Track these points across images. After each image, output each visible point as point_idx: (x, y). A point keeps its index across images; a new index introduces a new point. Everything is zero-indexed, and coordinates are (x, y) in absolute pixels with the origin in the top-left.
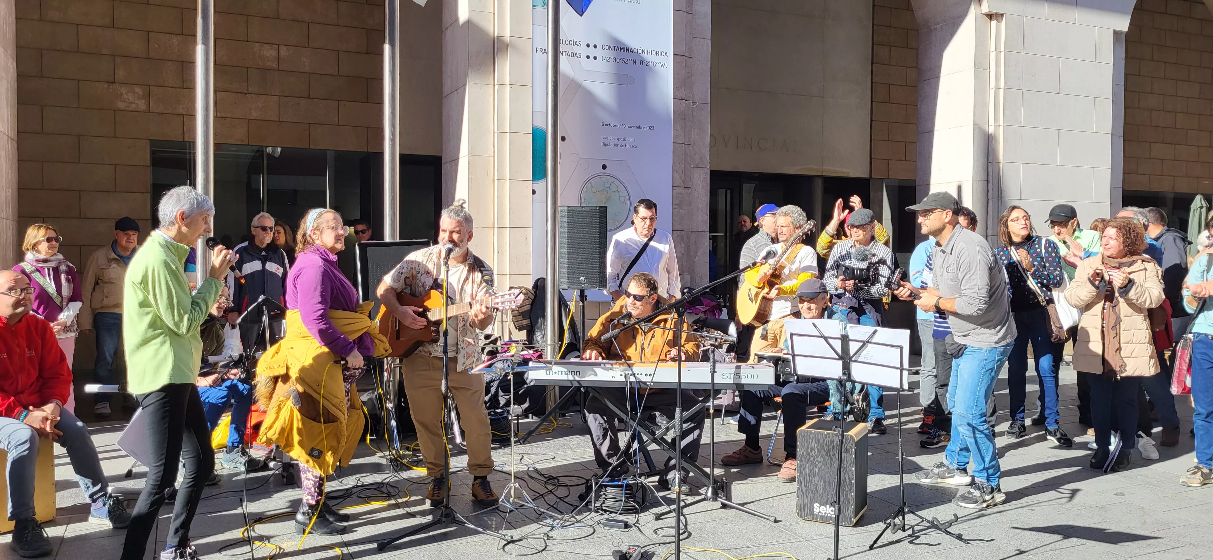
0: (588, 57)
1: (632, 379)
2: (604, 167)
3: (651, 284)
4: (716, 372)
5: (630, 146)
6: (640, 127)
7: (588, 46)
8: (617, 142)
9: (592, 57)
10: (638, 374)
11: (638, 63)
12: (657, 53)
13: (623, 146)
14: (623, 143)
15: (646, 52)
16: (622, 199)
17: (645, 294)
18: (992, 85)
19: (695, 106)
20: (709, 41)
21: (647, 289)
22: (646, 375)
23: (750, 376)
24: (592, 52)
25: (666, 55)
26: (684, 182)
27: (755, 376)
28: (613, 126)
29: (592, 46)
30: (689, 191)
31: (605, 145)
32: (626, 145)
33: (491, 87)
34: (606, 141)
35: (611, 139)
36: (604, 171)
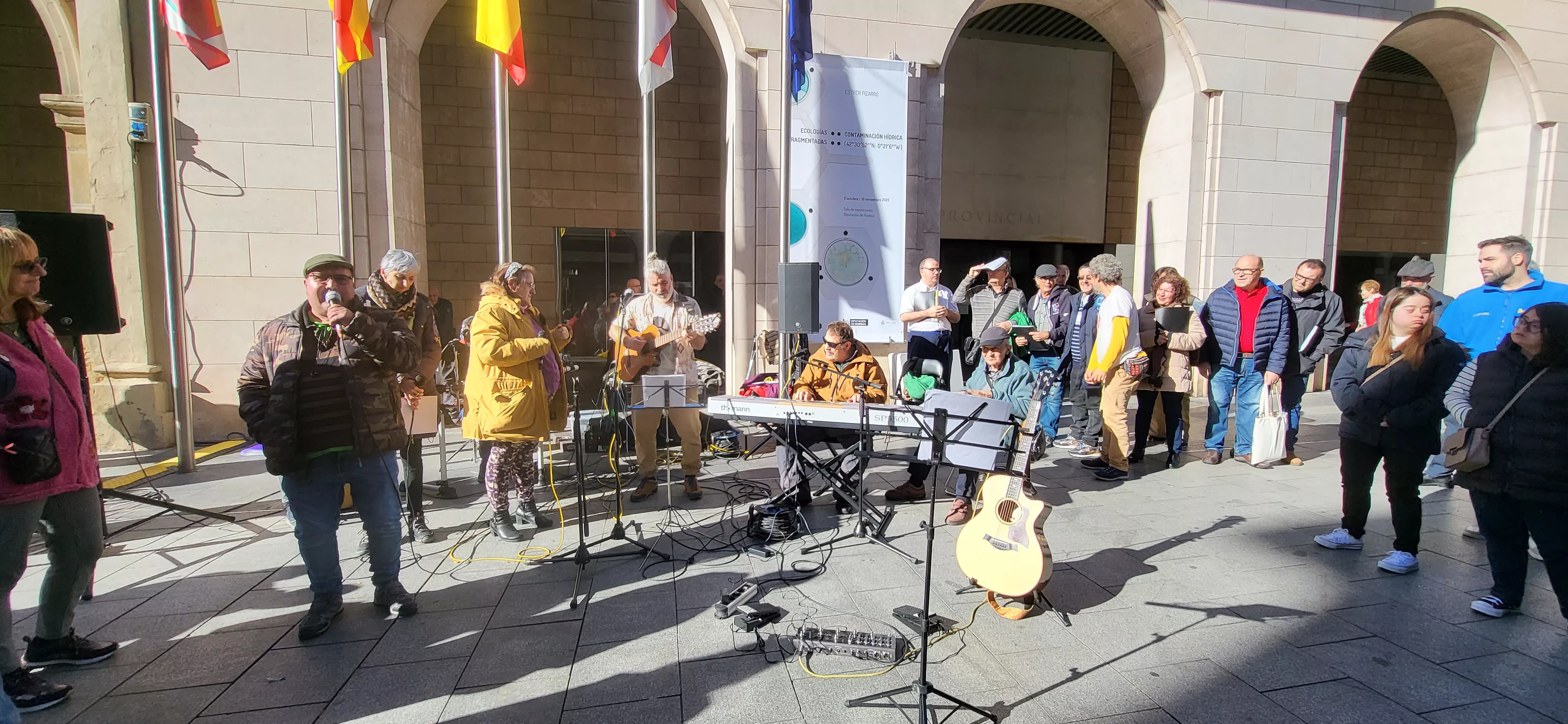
0: (833, 143)
2: (846, 233)
5: (868, 216)
7: (833, 134)
8: (857, 212)
9: (836, 143)
10: (798, 413)
11: (876, 146)
12: (893, 137)
13: (861, 215)
14: (863, 213)
15: (883, 137)
16: (861, 259)
17: (839, 341)
18: (1209, 155)
19: (929, 181)
20: (941, 126)
21: (840, 337)
24: (836, 139)
25: (901, 138)
26: (917, 244)
28: (855, 199)
29: (836, 134)
30: (921, 252)
31: (847, 215)
32: (865, 215)
33: (754, 171)
34: (848, 212)
35: (852, 210)
36: (846, 236)
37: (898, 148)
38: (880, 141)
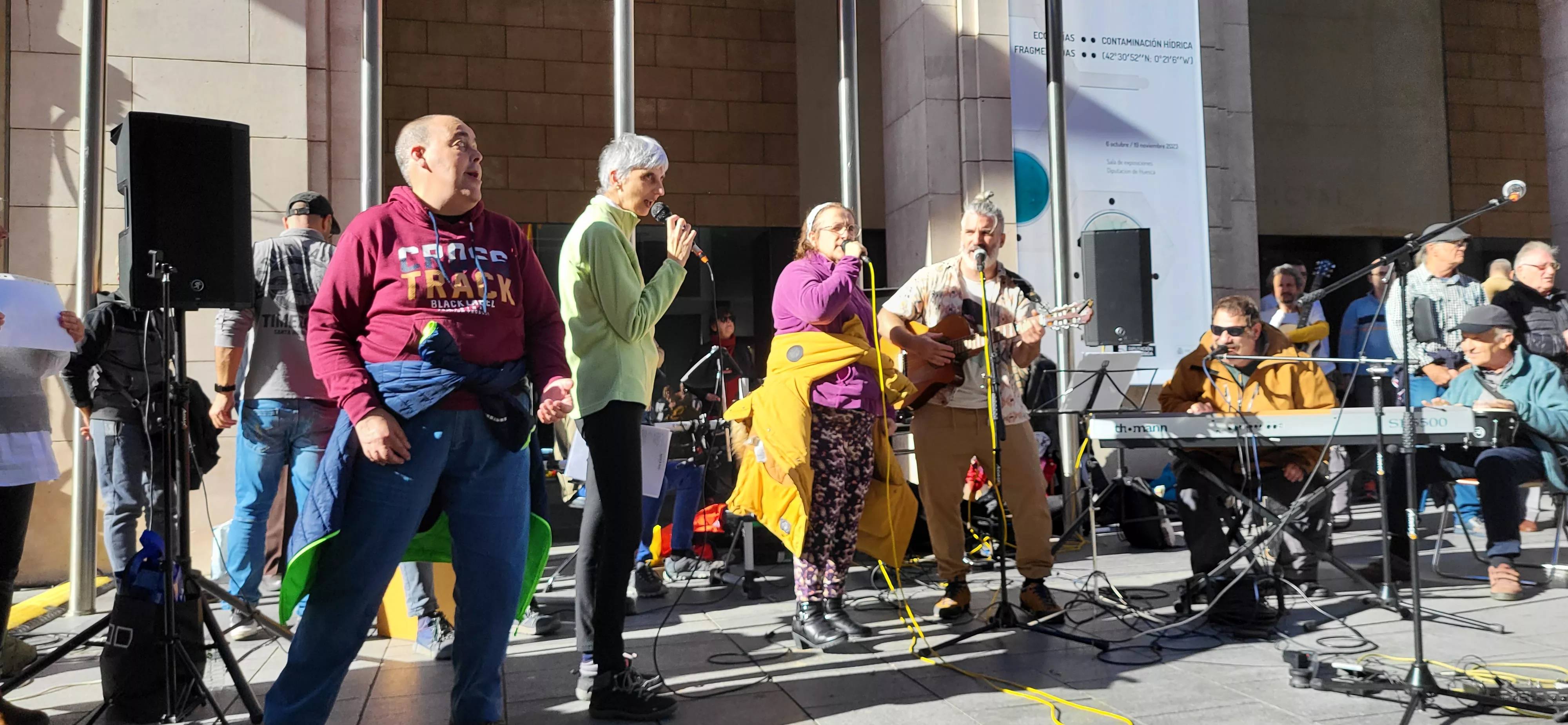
0: (1084, 55)
2: (1112, 201)
3: (1250, 308)
5: (1146, 172)
6: (1158, 146)
7: (1084, 40)
8: (1128, 167)
9: (1089, 55)
11: (1152, 59)
12: (1178, 45)
13: (1135, 172)
14: (1137, 168)
15: (1163, 44)
19: (1231, 116)
20: (1247, 28)
24: (1088, 47)
25: (1190, 46)
26: (1222, 218)
28: (1122, 145)
29: (1088, 40)
30: (1230, 232)
31: (1112, 172)
32: (1141, 172)
33: (955, 103)
34: (1113, 167)
35: (1120, 163)
36: (1112, 207)
37: (1186, 62)
38: (1158, 51)
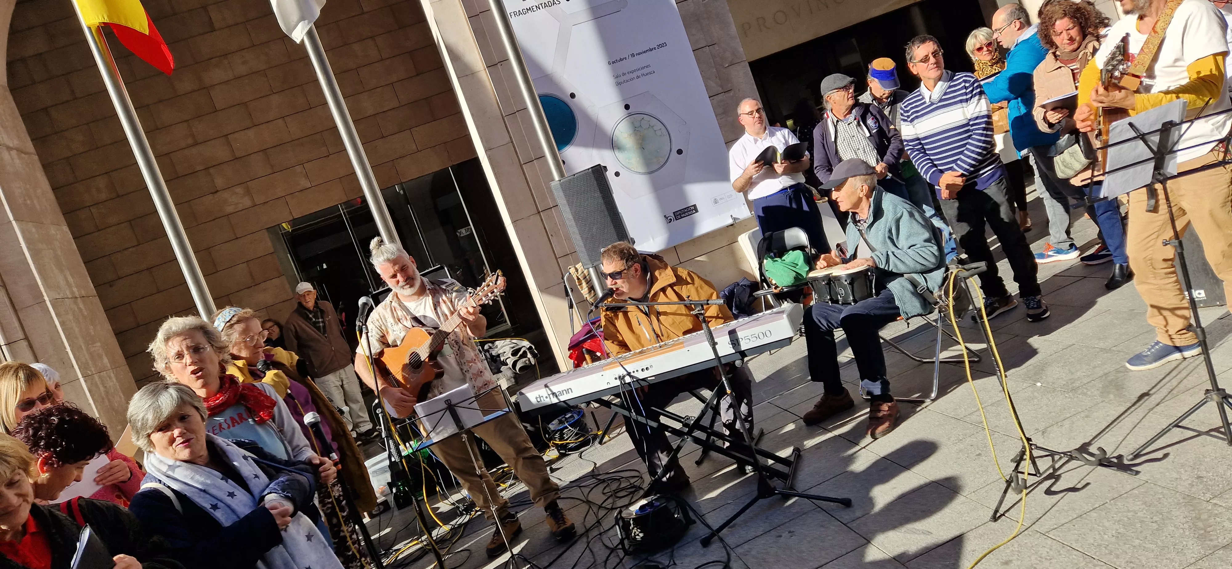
1: (628, 380)
2: (627, 107)
3: (625, 253)
4: (716, 343)
5: (647, 74)
6: (651, 50)
8: (631, 76)
10: (634, 372)
13: (638, 77)
14: (639, 73)
16: (659, 133)
17: (623, 268)
21: (622, 262)
22: (642, 370)
23: (761, 336)
26: (722, 86)
27: (768, 334)
28: (621, 60)
30: (731, 94)
32: (643, 75)
34: (619, 80)
35: (624, 74)
36: (630, 111)
